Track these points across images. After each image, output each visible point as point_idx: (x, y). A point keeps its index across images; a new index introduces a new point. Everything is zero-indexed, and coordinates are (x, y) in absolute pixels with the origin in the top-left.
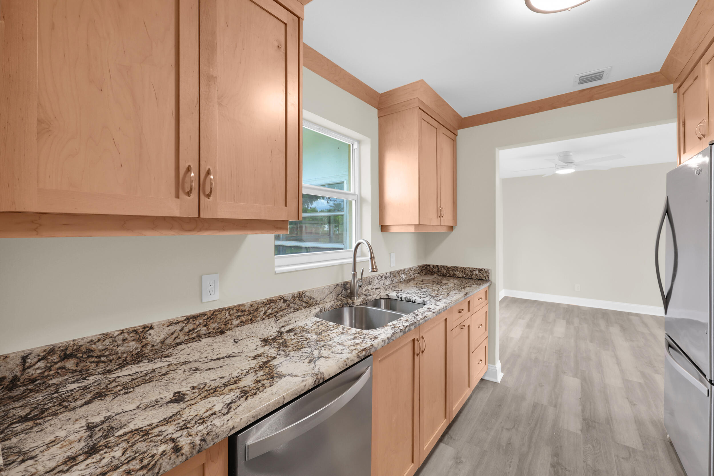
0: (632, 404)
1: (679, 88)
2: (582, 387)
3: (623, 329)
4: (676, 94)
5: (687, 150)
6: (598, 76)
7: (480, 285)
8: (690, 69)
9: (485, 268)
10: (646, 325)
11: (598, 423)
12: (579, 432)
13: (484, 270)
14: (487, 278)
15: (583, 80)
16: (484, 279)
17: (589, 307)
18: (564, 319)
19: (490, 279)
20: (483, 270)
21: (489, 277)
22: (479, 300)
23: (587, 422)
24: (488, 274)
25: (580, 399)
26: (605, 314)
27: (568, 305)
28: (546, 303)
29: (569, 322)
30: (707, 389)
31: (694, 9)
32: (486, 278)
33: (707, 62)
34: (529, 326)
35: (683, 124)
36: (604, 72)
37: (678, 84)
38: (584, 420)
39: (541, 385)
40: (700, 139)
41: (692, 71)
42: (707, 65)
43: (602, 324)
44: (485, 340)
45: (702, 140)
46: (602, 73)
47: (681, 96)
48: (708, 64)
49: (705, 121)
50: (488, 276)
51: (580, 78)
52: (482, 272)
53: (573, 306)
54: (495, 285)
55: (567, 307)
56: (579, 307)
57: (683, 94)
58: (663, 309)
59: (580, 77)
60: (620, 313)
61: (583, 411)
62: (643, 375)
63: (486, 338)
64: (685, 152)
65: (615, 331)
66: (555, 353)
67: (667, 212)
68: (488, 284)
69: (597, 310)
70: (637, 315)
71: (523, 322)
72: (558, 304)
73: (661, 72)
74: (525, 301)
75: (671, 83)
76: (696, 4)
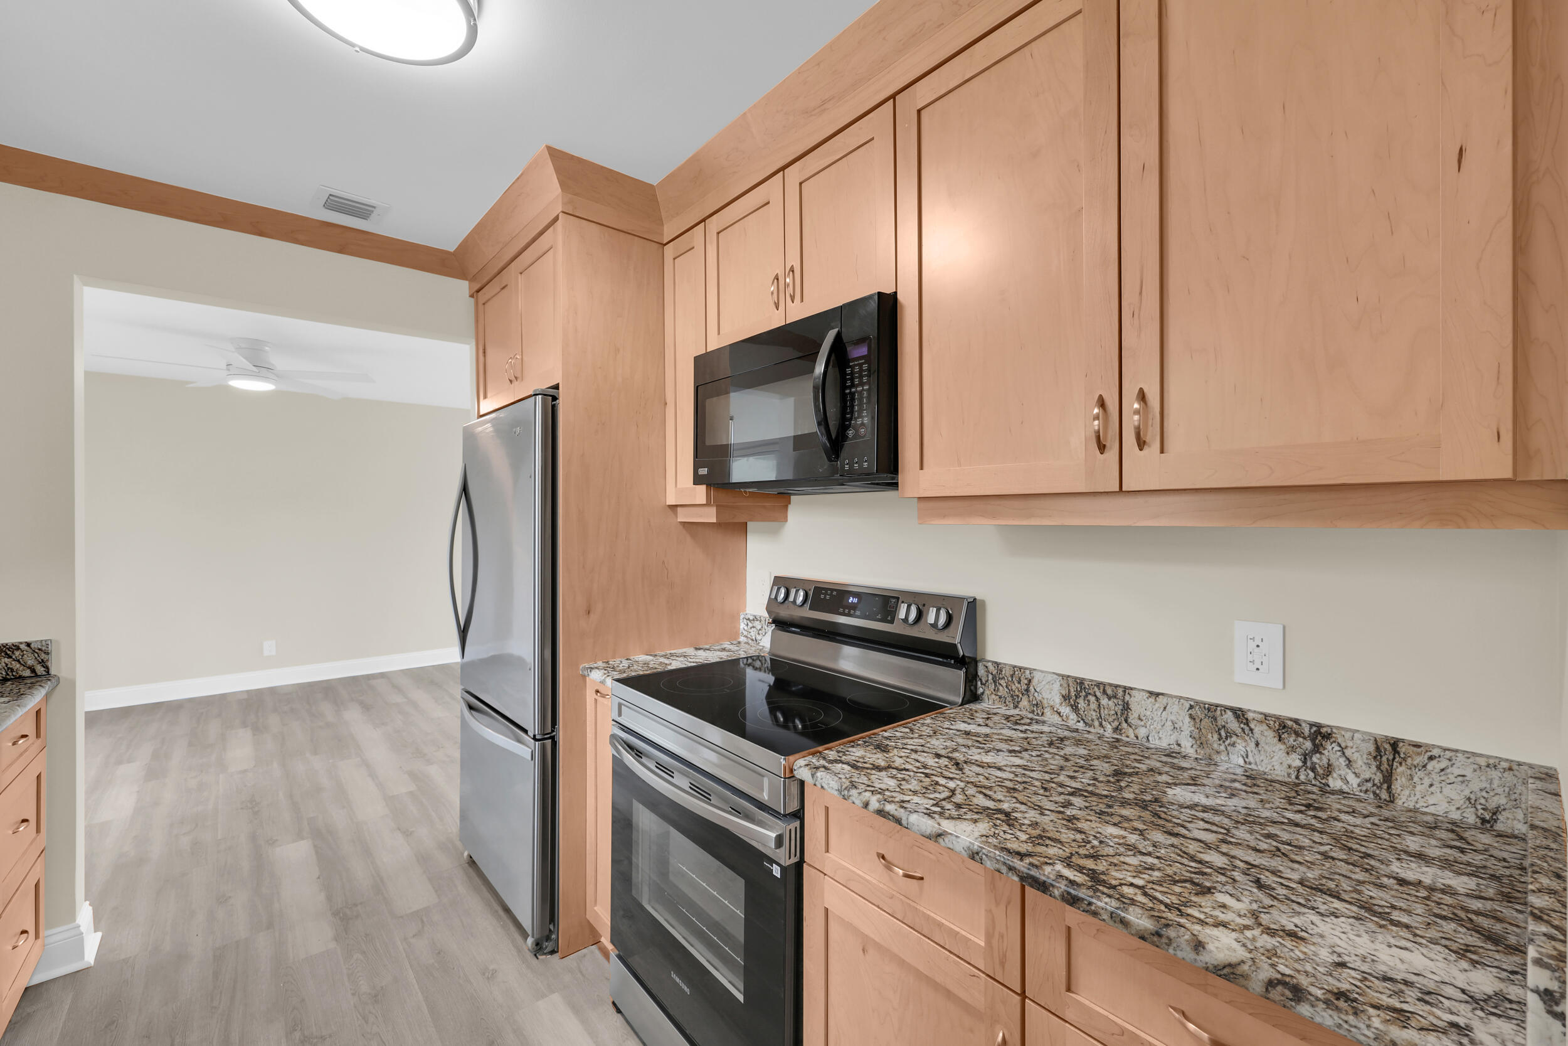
0: (407, 835)
1: (478, 291)
2: (317, 853)
3: (366, 708)
4: (472, 300)
5: (489, 395)
6: (362, 211)
7: (20, 695)
8: (496, 270)
9: (28, 640)
10: (398, 689)
11: (361, 903)
12: (332, 945)
13: (28, 645)
14: (40, 670)
15: (334, 203)
16: (27, 673)
17: (294, 685)
18: (244, 725)
19: (53, 672)
20: (23, 647)
21: (49, 664)
22: (14, 744)
23: (341, 915)
24: (43, 656)
25: (319, 878)
26: (327, 690)
27: (247, 691)
28: (191, 700)
29: (258, 729)
30: (530, 750)
31: (514, 183)
32: (33, 671)
33: (520, 271)
34: (153, 773)
35: (482, 351)
36: (374, 207)
37: (477, 286)
38: (335, 914)
39: (222, 900)
40: (511, 381)
41: (499, 273)
42: (520, 275)
43: (327, 709)
44: (37, 859)
45: (513, 384)
46: (373, 209)
47: (481, 306)
48: (521, 273)
49: (518, 357)
50: (43, 663)
51: (330, 197)
52: (17, 653)
53: (259, 692)
54: (72, 684)
55: (245, 696)
56: (272, 691)
57: (484, 304)
58: (457, 649)
59: (330, 195)
60: (354, 680)
61: (329, 898)
62: (413, 776)
63: (39, 857)
64: (485, 397)
65: (353, 716)
66: (242, 808)
67: (465, 490)
68: (48, 686)
69: (311, 686)
70: (382, 675)
71: (132, 770)
72: (223, 697)
73: (454, 254)
74: (125, 713)
75: (467, 280)
76: (518, 178)
